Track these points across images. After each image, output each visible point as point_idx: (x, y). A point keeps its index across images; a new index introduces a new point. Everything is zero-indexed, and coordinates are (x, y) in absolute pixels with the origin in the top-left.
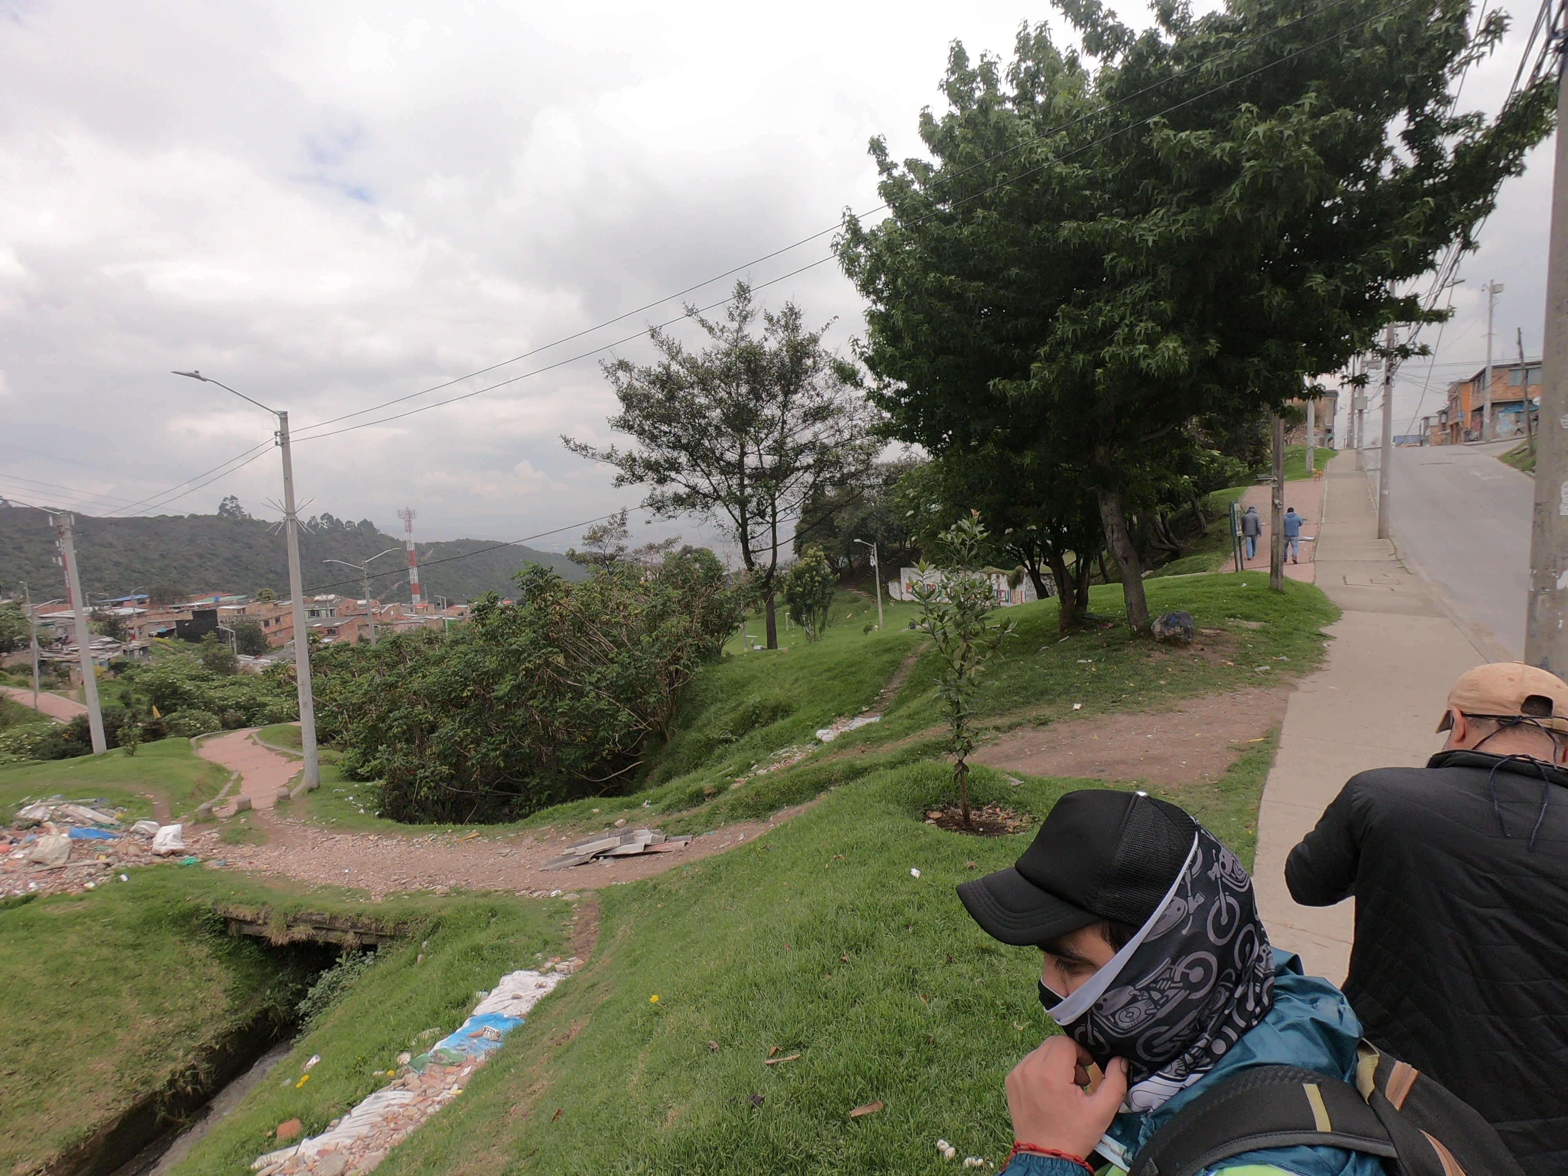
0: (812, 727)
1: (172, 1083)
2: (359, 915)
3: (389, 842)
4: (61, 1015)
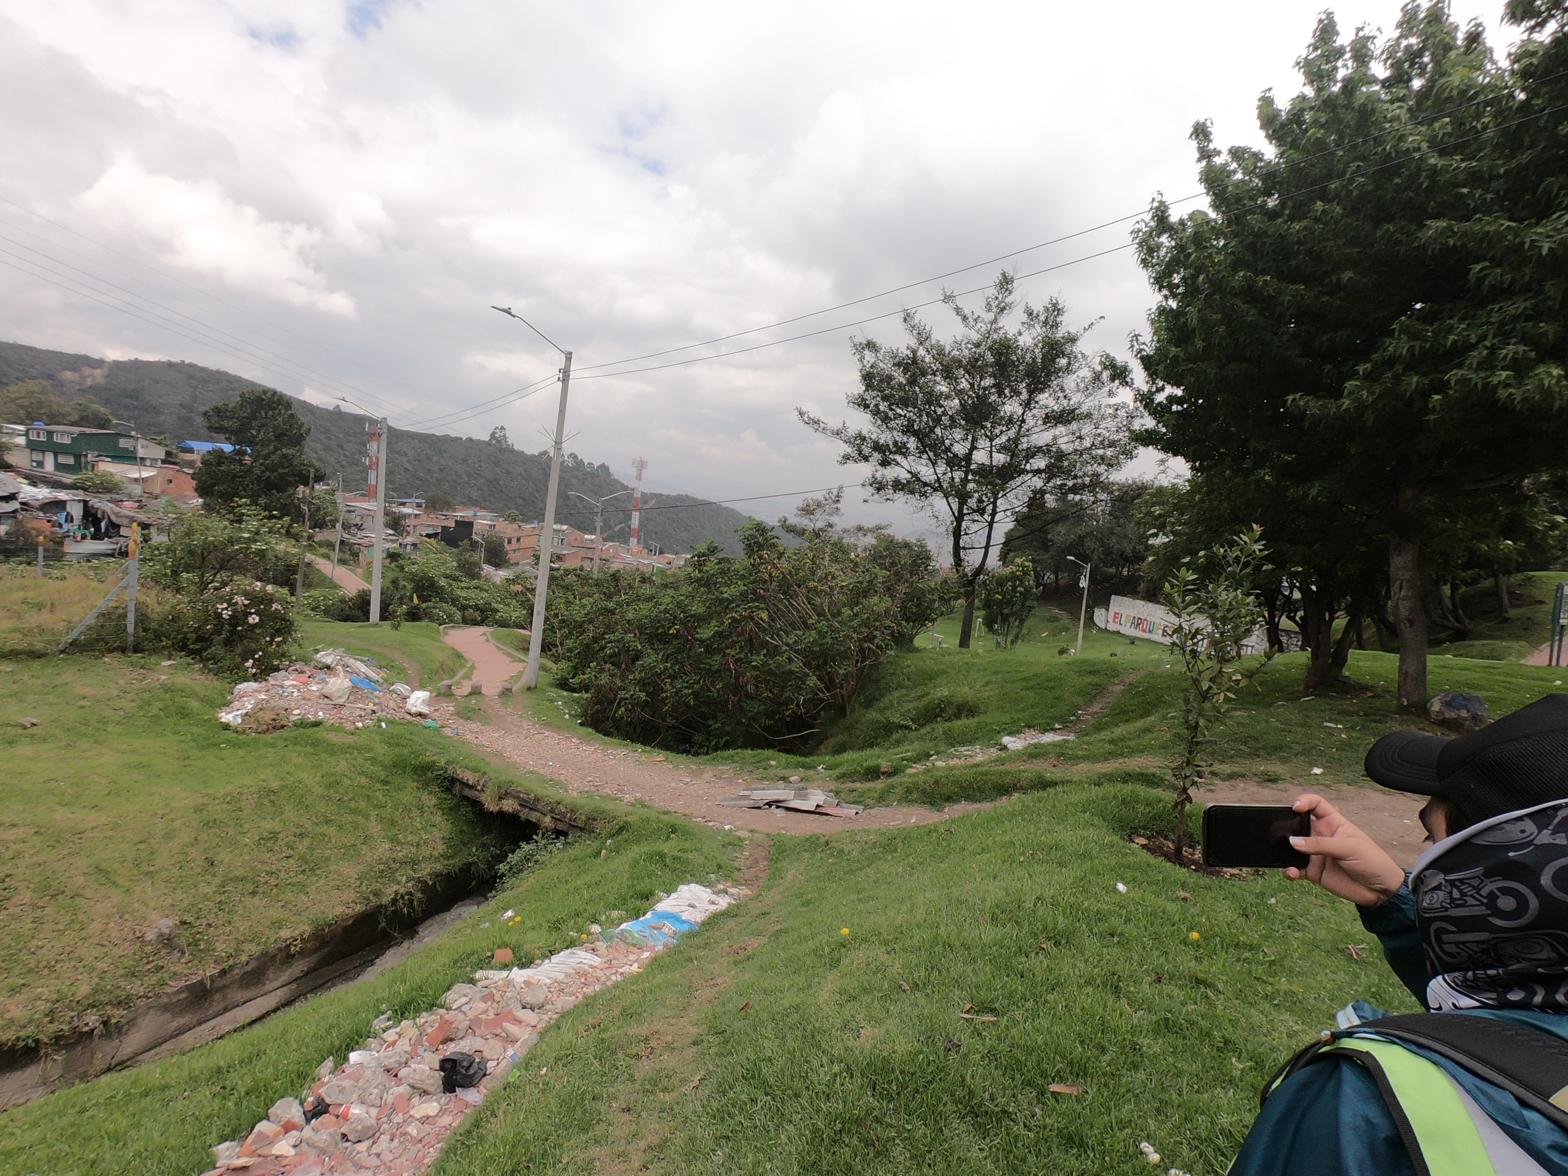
0: (999, 732)
1: (394, 901)
2: (558, 803)
3: (588, 748)
4: (328, 822)
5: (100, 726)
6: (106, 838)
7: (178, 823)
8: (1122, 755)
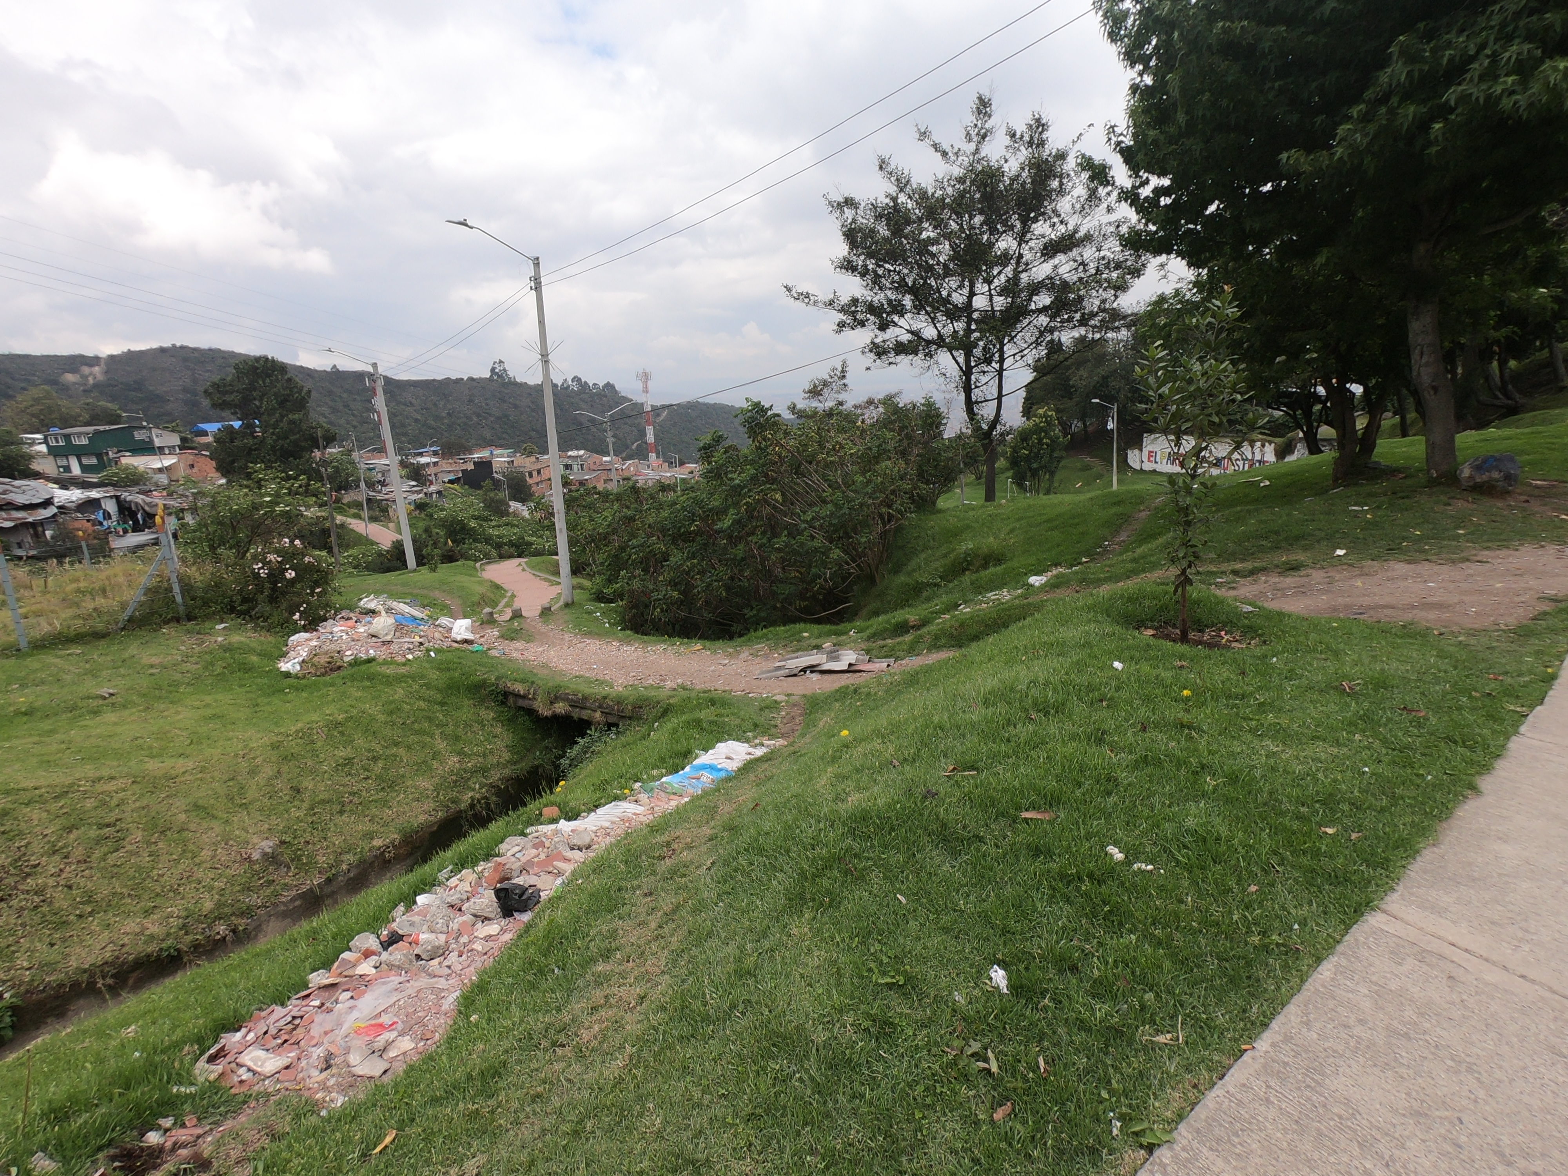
0: (1026, 574)
1: (472, 806)
2: (605, 698)
3: (629, 648)
4: (396, 744)
5: (172, 689)
6: (197, 779)
7: (259, 760)
8: (1144, 571)
